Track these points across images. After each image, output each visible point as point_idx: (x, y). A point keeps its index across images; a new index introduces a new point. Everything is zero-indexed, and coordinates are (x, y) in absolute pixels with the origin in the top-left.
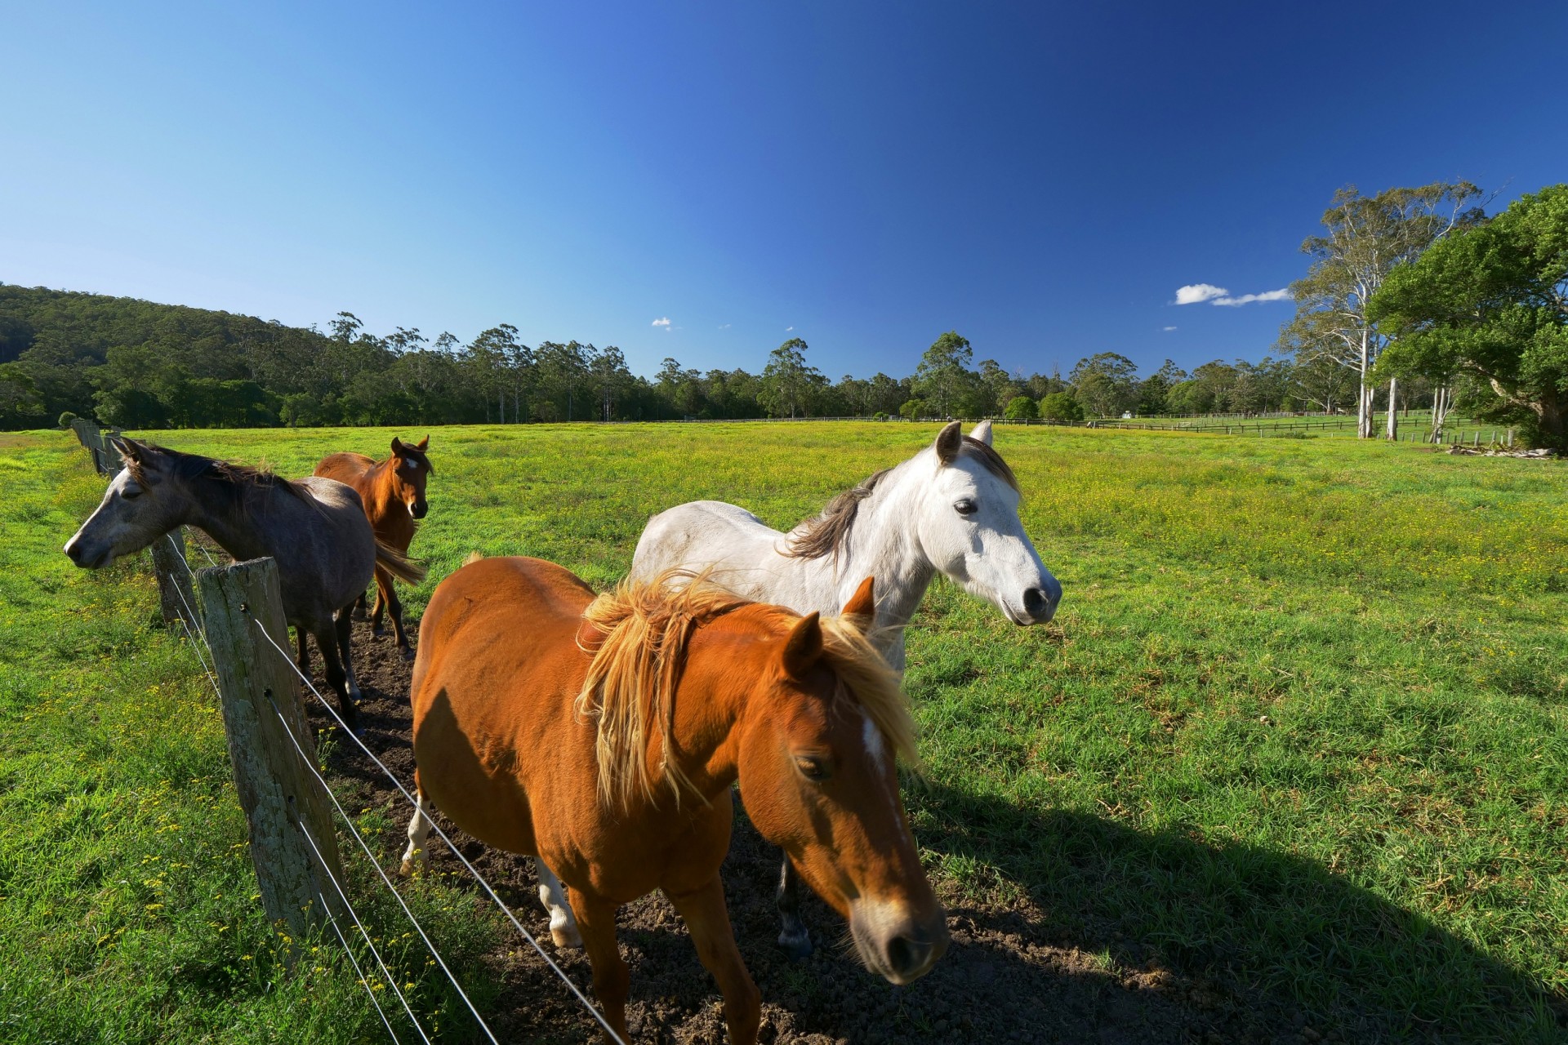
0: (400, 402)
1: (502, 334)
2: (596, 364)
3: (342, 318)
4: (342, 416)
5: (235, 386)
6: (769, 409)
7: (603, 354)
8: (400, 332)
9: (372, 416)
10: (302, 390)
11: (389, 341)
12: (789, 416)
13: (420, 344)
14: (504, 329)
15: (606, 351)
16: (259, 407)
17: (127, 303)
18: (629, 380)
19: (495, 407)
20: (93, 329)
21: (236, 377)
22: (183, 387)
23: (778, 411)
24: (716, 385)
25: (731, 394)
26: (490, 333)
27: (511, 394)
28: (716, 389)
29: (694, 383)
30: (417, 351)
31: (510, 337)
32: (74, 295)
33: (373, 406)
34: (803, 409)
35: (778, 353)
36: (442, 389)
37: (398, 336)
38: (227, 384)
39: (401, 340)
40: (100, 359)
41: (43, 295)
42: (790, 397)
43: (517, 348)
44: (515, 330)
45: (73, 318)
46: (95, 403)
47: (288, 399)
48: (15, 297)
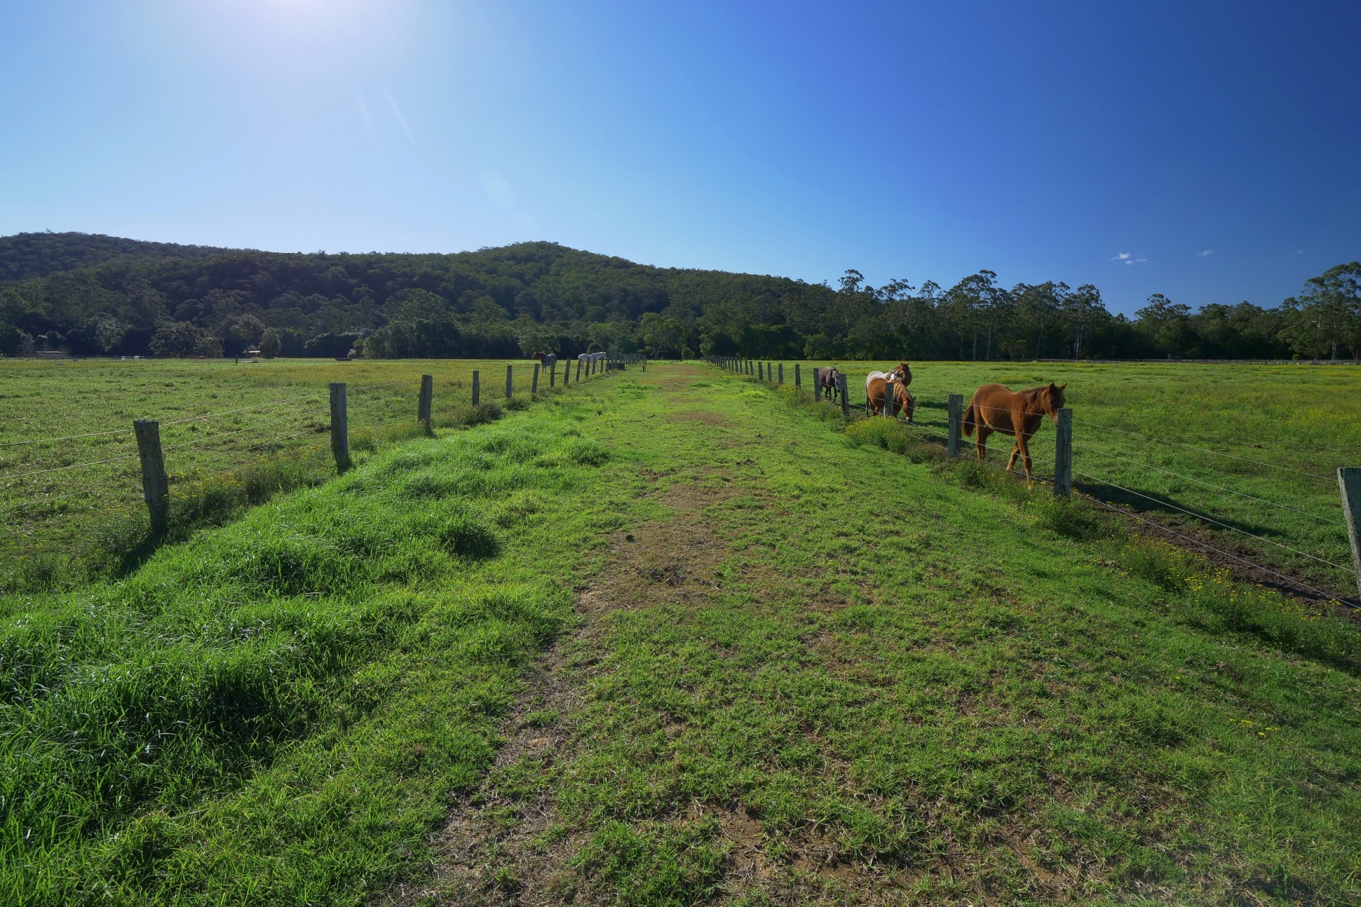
0: (890, 341)
1: (980, 280)
2: (1068, 302)
3: (848, 275)
4: (846, 352)
5: (778, 329)
6: (1296, 347)
7: (1076, 292)
8: (893, 283)
9: (867, 352)
10: (817, 332)
11: (884, 291)
12: (1327, 357)
13: (908, 292)
14: (984, 275)
15: (1080, 289)
16: (792, 344)
17: (715, 273)
18: (1105, 317)
19: (968, 344)
20: (696, 292)
21: (776, 323)
22: (748, 330)
23: (1309, 351)
24: (1214, 322)
25: (1234, 331)
26: (970, 279)
27: (984, 333)
28: (1214, 325)
29: (1184, 319)
30: (905, 298)
31: (988, 281)
32: (688, 271)
33: (868, 344)
34: (1351, 348)
35: (1319, 282)
36: (922, 329)
37: (891, 286)
38: (774, 328)
39: (893, 289)
40: (700, 313)
41: (674, 271)
42: (1329, 334)
43: (994, 291)
44: (994, 275)
45: (686, 286)
46: (700, 342)
47: (811, 339)
48: (660, 275)
